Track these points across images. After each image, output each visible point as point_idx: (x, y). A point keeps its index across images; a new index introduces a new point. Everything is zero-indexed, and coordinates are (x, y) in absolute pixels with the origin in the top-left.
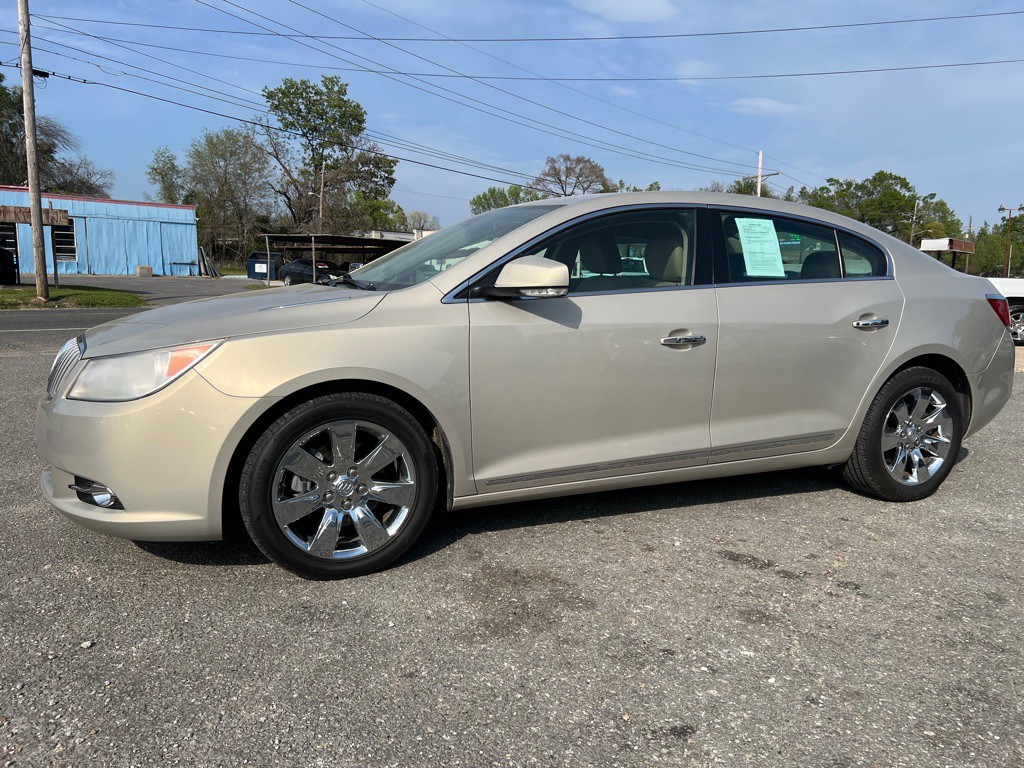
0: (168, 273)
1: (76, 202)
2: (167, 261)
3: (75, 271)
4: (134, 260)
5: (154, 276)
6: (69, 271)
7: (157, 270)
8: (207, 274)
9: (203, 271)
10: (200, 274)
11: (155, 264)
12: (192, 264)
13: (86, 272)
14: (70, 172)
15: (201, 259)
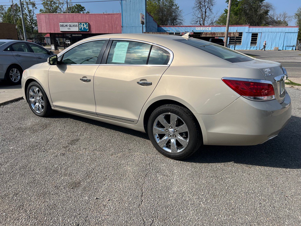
0: (284, 49)
1: (260, 28)
2: (285, 45)
3: (255, 49)
4: (274, 45)
5: (279, 50)
6: (254, 49)
7: (281, 48)
8: (298, 50)
9: (297, 48)
10: (296, 50)
11: (280, 46)
12: (294, 46)
13: (258, 49)
14: (271, 18)
15: (297, 44)
